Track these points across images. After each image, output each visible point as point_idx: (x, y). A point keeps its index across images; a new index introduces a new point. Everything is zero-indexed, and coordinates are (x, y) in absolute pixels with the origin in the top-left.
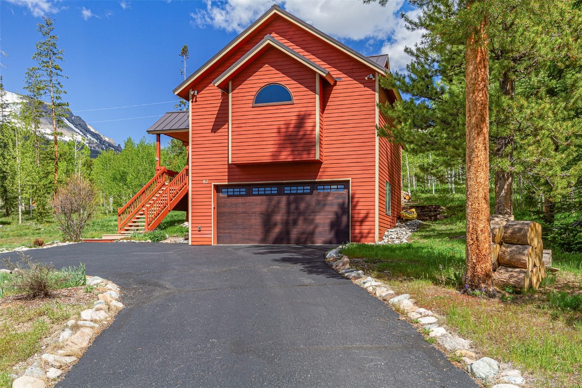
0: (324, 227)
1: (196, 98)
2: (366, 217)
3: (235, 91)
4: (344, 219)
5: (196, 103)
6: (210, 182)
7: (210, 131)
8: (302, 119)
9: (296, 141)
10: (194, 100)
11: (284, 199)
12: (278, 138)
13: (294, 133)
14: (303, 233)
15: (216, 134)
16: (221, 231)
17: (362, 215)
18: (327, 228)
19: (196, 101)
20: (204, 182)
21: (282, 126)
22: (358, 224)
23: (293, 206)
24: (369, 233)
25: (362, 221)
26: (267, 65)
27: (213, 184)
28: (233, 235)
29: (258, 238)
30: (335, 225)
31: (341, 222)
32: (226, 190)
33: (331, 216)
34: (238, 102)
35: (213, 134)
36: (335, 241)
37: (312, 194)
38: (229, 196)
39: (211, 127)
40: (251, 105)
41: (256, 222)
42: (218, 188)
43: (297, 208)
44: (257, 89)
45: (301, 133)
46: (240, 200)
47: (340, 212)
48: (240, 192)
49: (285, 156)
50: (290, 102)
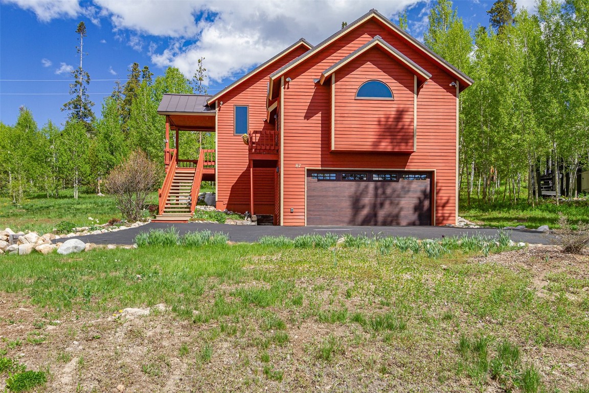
0: (409, 211)
1: (288, 85)
2: (447, 202)
3: (338, 83)
4: (427, 203)
5: (288, 90)
6: (303, 166)
7: (303, 118)
8: (400, 114)
9: (395, 134)
10: (286, 86)
11: (372, 185)
12: (377, 130)
13: (393, 127)
14: (389, 216)
15: (309, 121)
16: (311, 213)
17: (443, 201)
18: (411, 212)
19: (288, 88)
20: (297, 166)
21: (383, 119)
22: (440, 208)
23: (380, 191)
24: (449, 217)
25: (444, 206)
26: (369, 63)
27: (306, 168)
28: (323, 217)
29: (347, 219)
30: (418, 208)
31: (423, 206)
32: (316, 175)
33: (415, 201)
34: (341, 94)
35: (306, 121)
36: (418, 222)
37: (398, 182)
38: (319, 180)
39: (304, 115)
40: (353, 98)
41: (346, 205)
42: (310, 172)
43: (384, 193)
44: (360, 84)
45: (400, 127)
46: (331, 184)
47: (422, 197)
48: (330, 177)
49: (385, 146)
50: (392, 99)
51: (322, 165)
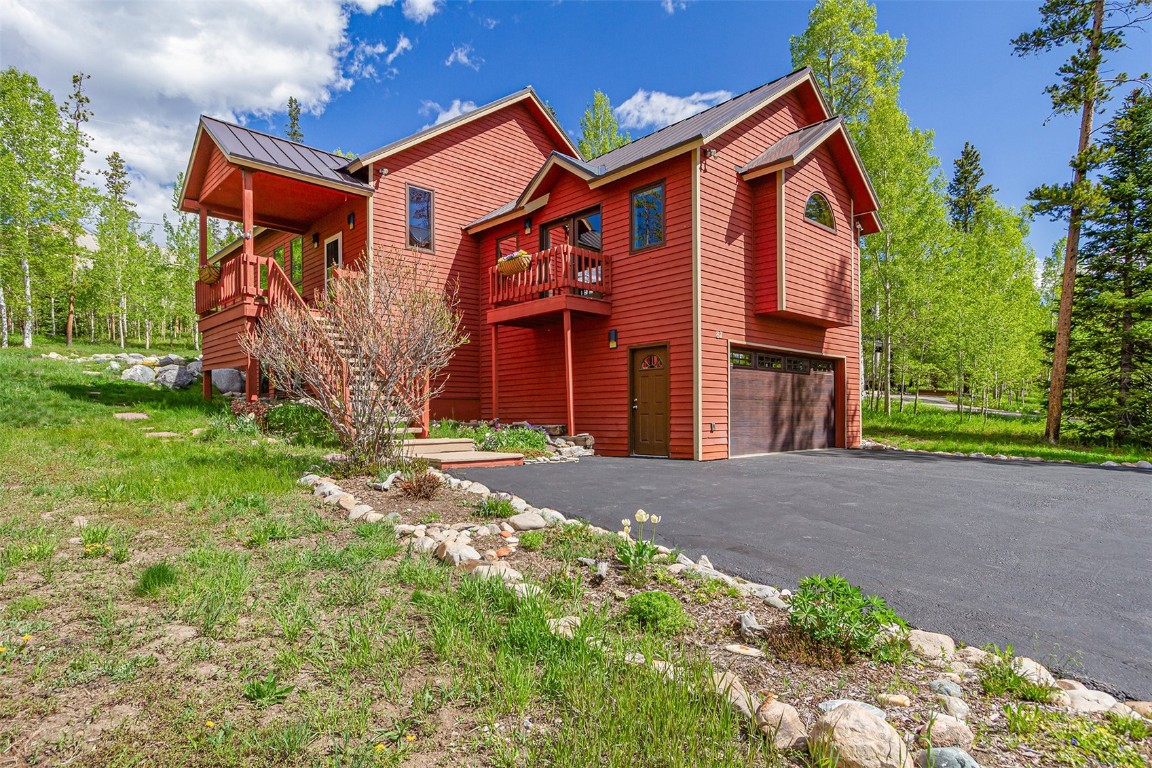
1: (706, 163)
3: (788, 183)
5: (705, 175)
6: (726, 336)
7: (723, 239)
9: (840, 293)
10: (703, 167)
11: (789, 380)
12: (825, 283)
13: (838, 281)
15: (731, 247)
19: (705, 171)
20: (718, 335)
21: (829, 266)
26: (815, 160)
27: (729, 341)
28: (739, 439)
32: (739, 356)
35: (727, 246)
37: (810, 375)
38: (735, 366)
39: (725, 232)
40: (802, 217)
41: (763, 414)
44: (807, 193)
46: (747, 374)
50: (833, 231)
51: (748, 337)
